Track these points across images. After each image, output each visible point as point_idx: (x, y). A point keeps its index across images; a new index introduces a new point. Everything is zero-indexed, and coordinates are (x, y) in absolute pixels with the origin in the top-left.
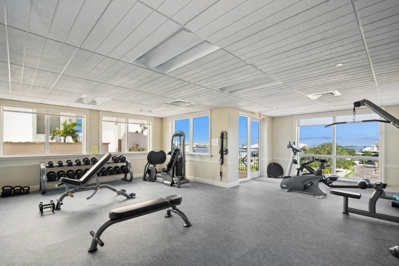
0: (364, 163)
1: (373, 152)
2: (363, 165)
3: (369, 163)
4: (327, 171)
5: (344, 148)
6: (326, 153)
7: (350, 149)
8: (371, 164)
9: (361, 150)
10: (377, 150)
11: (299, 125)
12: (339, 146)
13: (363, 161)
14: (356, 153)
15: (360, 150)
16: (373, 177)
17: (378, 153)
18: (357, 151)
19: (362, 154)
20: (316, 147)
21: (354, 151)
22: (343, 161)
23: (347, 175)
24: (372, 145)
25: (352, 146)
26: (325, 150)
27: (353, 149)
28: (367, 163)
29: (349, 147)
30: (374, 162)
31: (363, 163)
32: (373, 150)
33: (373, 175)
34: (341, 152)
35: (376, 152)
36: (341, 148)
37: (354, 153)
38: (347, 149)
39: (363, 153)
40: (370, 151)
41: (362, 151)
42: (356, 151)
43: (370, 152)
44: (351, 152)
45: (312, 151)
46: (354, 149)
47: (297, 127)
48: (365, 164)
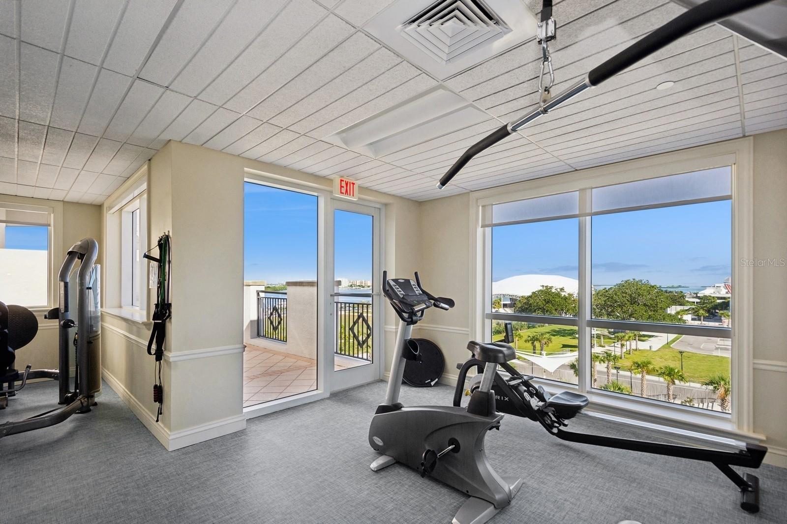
0: (702, 319)
1: (719, 298)
2: (699, 322)
3: (711, 319)
4: (630, 337)
5: (664, 289)
6: (628, 300)
7: (676, 292)
8: (716, 321)
9: (696, 294)
10: (727, 293)
11: (487, 223)
12: (653, 287)
13: (700, 315)
14: (687, 299)
15: (694, 294)
16: (719, 347)
17: (729, 300)
18: (688, 296)
19: (699, 301)
20: (608, 287)
21: (682, 296)
22: (660, 315)
23: (668, 343)
24: (716, 285)
25: (680, 286)
26: (624, 295)
27: (682, 292)
28: (708, 318)
29: (673, 287)
30: (721, 316)
31: (700, 320)
32: (720, 293)
33: (718, 344)
34: (656, 297)
35: (724, 298)
36: (656, 291)
37: (681, 300)
38: (670, 292)
39: (700, 299)
40: (713, 295)
41: (698, 295)
42: (685, 296)
43: (713, 297)
44: (677, 297)
45: (601, 295)
46: (684, 291)
47: (480, 230)
48: (704, 321)
